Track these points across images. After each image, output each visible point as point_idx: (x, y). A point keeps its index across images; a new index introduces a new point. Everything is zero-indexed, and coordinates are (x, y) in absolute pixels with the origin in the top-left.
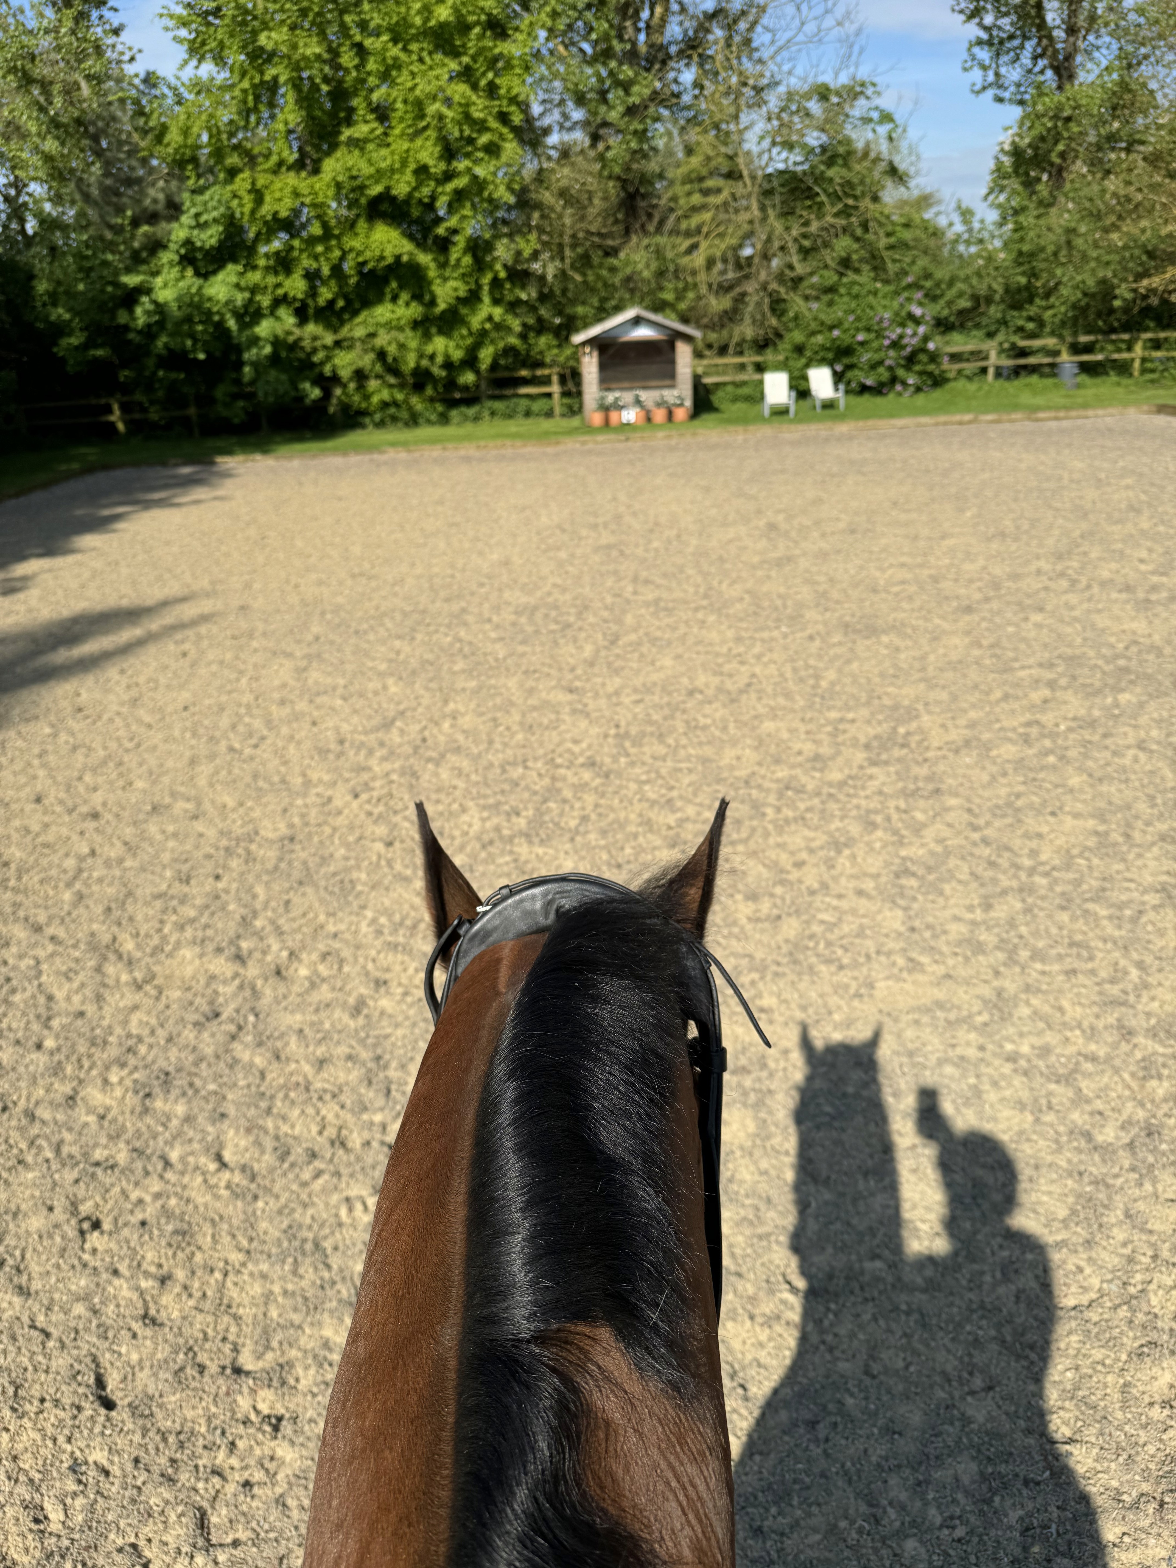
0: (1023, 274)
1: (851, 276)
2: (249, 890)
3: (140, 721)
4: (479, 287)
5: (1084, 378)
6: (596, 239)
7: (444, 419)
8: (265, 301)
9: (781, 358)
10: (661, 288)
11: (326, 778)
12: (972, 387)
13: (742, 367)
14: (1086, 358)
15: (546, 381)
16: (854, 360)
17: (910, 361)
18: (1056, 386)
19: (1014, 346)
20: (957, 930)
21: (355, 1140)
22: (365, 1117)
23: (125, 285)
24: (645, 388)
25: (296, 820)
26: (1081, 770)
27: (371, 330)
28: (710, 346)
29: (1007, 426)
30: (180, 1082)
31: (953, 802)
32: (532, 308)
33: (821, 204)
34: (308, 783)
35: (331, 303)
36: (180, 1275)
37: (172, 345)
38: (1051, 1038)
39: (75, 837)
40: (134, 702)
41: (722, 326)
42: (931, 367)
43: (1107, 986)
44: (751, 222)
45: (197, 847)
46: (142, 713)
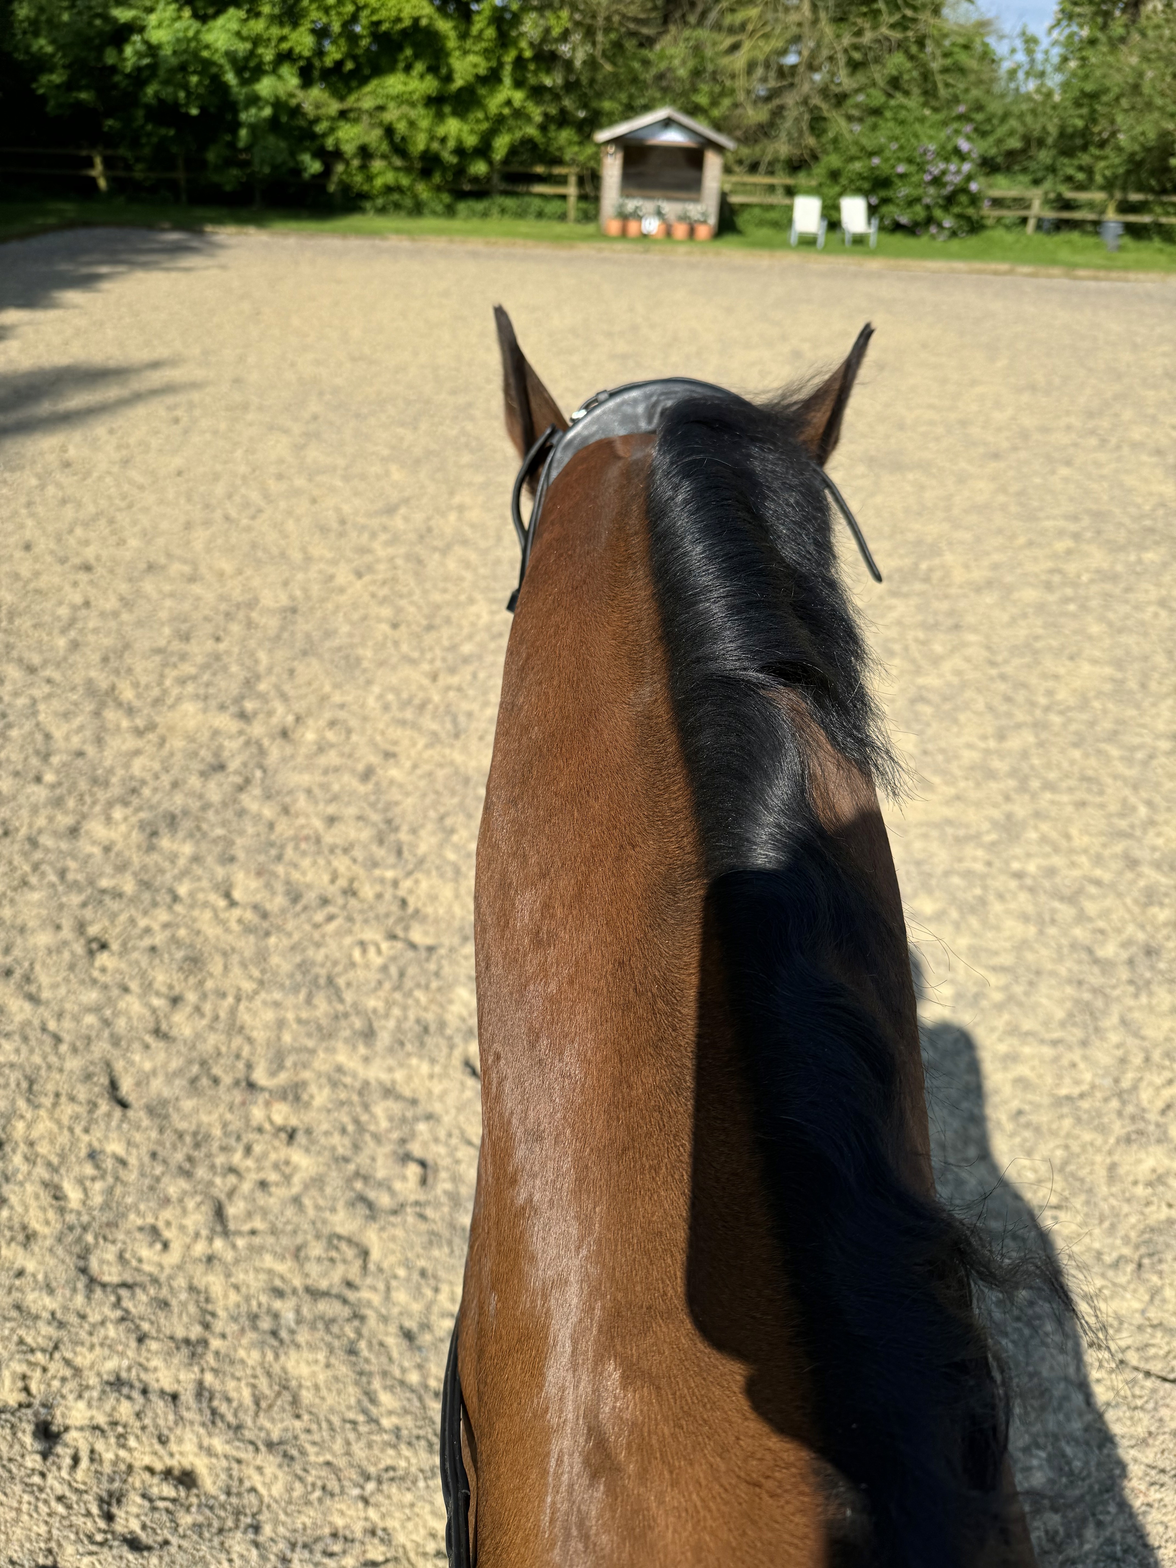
0: (1081, 117)
1: (900, 99)
2: (252, 654)
3: (131, 482)
4: (501, 65)
5: (1127, 241)
6: (632, 26)
7: (450, 211)
8: (268, 55)
9: (814, 183)
10: (695, 90)
11: (329, 555)
12: (1009, 238)
13: (771, 188)
14: (1132, 218)
15: (562, 181)
16: (890, 193)
17: (950, 201)
18: (1097, 246)
19: (1059, 197)
20: (969, 756)
21: (368, 891)
22: (377, 872)
23: (115, 20)
24: (669, 199)
25: (298, 593)
26: (1101, 619)
27: (380, 102)
28: (740, 162)
29: (1043, 281)
30: (187, 824)
31: (972, 638)
32: (555, 95)
33: (878, 12)
34: (308, 559)
35: (339, 64)
36: (191, 997)
37: (163, 95)
38: (1057, 861)
39: (67, 588)
40: (126, 462)
41: (756, 141)
42: (971, 211)
43: (1116, 820)
44: (800, 25)
45: (196, 608)
46: (133, 474)
